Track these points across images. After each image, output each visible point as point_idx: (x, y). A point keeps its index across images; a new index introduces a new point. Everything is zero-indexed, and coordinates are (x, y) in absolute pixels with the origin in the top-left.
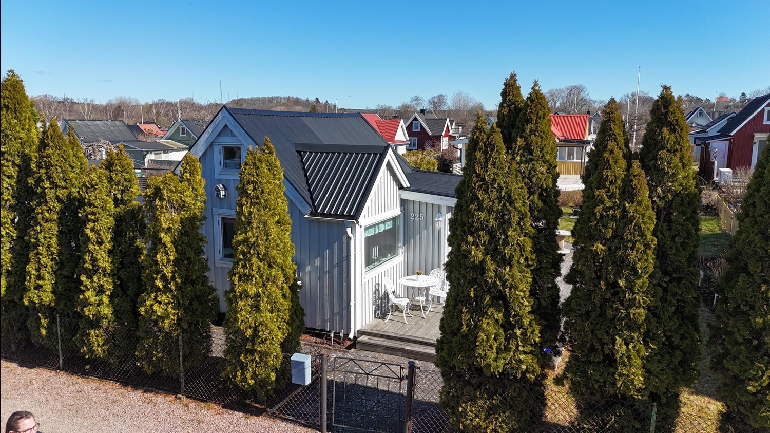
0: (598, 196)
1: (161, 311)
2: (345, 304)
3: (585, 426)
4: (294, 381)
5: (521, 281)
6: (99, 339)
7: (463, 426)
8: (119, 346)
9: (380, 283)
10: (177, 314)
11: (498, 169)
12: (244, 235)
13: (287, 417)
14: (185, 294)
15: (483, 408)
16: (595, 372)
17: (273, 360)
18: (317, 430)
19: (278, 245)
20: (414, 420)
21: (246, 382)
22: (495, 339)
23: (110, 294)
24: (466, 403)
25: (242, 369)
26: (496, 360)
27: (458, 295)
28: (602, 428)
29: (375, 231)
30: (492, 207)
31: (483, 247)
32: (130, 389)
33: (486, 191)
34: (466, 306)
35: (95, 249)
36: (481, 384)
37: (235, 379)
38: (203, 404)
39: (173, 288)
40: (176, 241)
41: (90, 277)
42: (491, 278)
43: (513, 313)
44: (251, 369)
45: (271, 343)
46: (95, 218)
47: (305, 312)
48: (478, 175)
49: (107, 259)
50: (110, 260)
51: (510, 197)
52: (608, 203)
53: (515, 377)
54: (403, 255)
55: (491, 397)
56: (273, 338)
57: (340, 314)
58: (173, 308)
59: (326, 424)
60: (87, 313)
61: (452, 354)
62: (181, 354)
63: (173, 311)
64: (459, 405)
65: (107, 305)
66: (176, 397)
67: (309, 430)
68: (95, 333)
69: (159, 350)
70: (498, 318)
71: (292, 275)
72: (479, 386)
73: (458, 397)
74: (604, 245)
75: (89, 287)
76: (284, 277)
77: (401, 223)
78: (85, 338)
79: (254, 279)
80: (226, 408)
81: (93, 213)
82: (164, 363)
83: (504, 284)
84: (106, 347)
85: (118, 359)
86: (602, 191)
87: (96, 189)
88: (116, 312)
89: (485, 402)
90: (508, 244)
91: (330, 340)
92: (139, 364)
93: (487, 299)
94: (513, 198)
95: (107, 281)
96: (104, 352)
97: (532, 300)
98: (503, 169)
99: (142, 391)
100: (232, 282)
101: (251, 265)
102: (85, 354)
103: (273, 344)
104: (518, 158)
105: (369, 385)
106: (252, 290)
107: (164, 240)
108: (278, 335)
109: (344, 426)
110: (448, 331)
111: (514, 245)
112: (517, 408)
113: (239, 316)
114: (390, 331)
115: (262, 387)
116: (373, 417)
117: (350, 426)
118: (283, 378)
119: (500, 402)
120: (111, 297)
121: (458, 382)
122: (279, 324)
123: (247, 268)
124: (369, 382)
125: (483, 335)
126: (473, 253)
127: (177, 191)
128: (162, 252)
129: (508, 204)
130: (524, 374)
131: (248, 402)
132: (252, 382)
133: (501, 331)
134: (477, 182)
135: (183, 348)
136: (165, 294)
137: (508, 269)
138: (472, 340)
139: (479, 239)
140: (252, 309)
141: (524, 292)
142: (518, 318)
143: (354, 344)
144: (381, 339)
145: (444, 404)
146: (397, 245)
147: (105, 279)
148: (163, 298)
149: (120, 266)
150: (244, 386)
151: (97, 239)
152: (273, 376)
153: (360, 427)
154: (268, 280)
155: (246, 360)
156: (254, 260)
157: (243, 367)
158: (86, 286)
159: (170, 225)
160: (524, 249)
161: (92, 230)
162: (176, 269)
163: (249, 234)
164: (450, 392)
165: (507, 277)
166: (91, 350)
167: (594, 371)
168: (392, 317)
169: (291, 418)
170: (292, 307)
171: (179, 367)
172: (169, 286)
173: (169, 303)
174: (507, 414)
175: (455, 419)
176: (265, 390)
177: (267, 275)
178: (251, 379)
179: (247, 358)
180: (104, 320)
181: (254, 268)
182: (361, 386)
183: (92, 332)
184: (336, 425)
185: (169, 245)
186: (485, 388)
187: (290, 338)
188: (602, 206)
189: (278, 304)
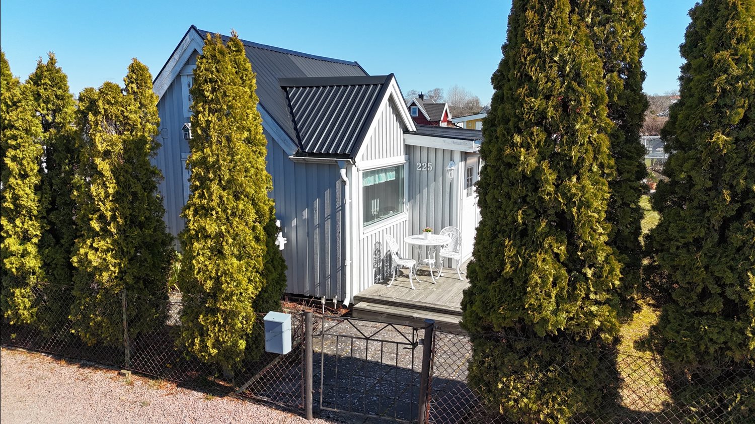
0: (719, 61)
1: (99, 261)
2: (339, 264)
3: (692, 408)
4: (268, 349)
5: (595, 195)
6: (26, 300)
7: (503, 409)
8: (50, 308)
9: (381, 242)
10: (119, 264)
11: (559, 33)
12: (200, 153)
13: (260, 397)
14: (131, 240)
15: (533, 383)
16: (712, 328)
17: (242, 323)
18: (300, 414)
19: (247, 170)
20: (432, 402)
21: (206, 352)
22: (554, 284)
23: (37, 241)
24: (508, 376)
25: (202, 335)
26: (555, 313)
27: (498, 223)
28: (719, 411)
29: (375, 180)
30: (551, 90)
31: (537, 150)
32: (63, 362)
33: (543, 68)
34: (509, 237)
35: (17, 183)
36: (529, 349)
37: (193, 348)
38: (152, 382)
39: (114, 230)
40: (117, 169)
41: (11, 220)
42: (548, 194)
43: (582, 245)
44: (212, 335)
45: (239, 300)
46: (17, 144)
47: (286, 263)
48: (530, 45)
49: (32, 196)
50: (36, 198)
51: (577, 75)
52: (735, 71)
53: (583, 339)
54: (408, 213)
55: (544, 367)
56: (241, 293)
57: (334, 277)
58: (114, 257)
59: (311, 407)
60: (8, 266)
61: (488, 307)
62: (125, 317)
63: (113, 261)
64: (497, 379)
65: (35, 257)
66: (119, 374)
67: (289, 415)
68: (21, 293)
69: (97, 313)
70: (558, 251)
71: (267, 212)
72: (527, 352)
73: (496, 368)
74: (728, 135)
75: (11, 233)
76: (257, 213)
77: (405, 174)
78: (9, 299)
79: (214, 213)
80: (181, 387)
81: (14, 137)
82: (104, 329)
83: (569, 201)
84: (34, 310)
85: (49, 325)
86: (725, 54)
87: (18, 107)
88: (45, 265)
89: (537, 376)
90: (574, 143)
91: (321, 308)
92: (73, 331)
93: (543, 225)
94: (583, 75)
95: (33, 225)
96: (32, 317)
97: (609, 226)
98: (566, 34)
99: (77, 366)
100: (186, 216)
101: (211, 194)
102: (9, 319)
103: (242, 302)
104: (589, 20)
105: (369, 358)
106: (212, 228)
107: (100, 168)
108: (247, 289)
109: (336, 410)
110: (481, 276)
111: (584, 144)
112: (584, 384)
113: (194, 262)
114: (393, 297)
115: (227, 358)
116: (375, 399)
117: (344, 409)
118: (257, 347)
119: (559, 375)
120: (40, 246)
121: (495, 347)
122: (249, 274)
123: (205, 198)
124: (369, 355)
125: (536, 277)
126: (522, 158)
127: (116, 103)
128: (98, 184)
129: (575, 85)
130: (596, 333)
131: (211, 378)
132: (214, 351)
133: (563, 271)
134: (528, 55)
135: (127, 310)
136: (104, 240)
137: (574, 180)
138: (519, 285)
139: (531, 139)
140: (212, 253)
141: (599, 213)
142: (589, 250)
143: (351, 313)
144: (382, 306)
145: (475, 379)
146: (400, 200)
147: (30, 223)
148: (102, 244)
149: (50, 207)
150: (204, 357)
151: (20, 171)
152: (242, 344)
153: (358, 411)
154: (234, 214)
155: (206, 323)
156: (214, 187)
157: (203, 333)
158: (7, 232)
159: (108, 148)
160: (599, 150)
161: (14, 159)
162: (117, 205)
163: (207, 151)
164: (484, 362)
165: (574, 190)
166: (17, 315)
167: (709, 326)
168: (395, 282)
169: (265, 399)
170: (267, 253)
171: (123, 334)
172: (109, 228)
173: (108, 250)
174: (569, 392)
175: (492, 399)
176: (231, 362)
177: (233, 208)
178: (214, 347)
179: (208, 319)
180: (31, 276)
181: (214, 198)
182: (359, 360)
183: (17, 292)
184: (325, 408)
185: (108, 173)
186: (536, 356)
187: (266, 295)
188: (724, 77)
189: (248, 249)
